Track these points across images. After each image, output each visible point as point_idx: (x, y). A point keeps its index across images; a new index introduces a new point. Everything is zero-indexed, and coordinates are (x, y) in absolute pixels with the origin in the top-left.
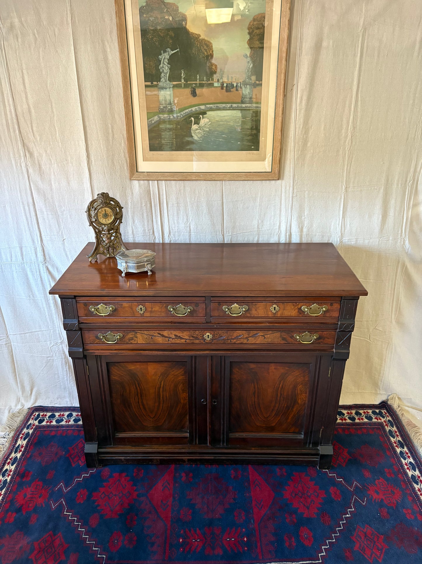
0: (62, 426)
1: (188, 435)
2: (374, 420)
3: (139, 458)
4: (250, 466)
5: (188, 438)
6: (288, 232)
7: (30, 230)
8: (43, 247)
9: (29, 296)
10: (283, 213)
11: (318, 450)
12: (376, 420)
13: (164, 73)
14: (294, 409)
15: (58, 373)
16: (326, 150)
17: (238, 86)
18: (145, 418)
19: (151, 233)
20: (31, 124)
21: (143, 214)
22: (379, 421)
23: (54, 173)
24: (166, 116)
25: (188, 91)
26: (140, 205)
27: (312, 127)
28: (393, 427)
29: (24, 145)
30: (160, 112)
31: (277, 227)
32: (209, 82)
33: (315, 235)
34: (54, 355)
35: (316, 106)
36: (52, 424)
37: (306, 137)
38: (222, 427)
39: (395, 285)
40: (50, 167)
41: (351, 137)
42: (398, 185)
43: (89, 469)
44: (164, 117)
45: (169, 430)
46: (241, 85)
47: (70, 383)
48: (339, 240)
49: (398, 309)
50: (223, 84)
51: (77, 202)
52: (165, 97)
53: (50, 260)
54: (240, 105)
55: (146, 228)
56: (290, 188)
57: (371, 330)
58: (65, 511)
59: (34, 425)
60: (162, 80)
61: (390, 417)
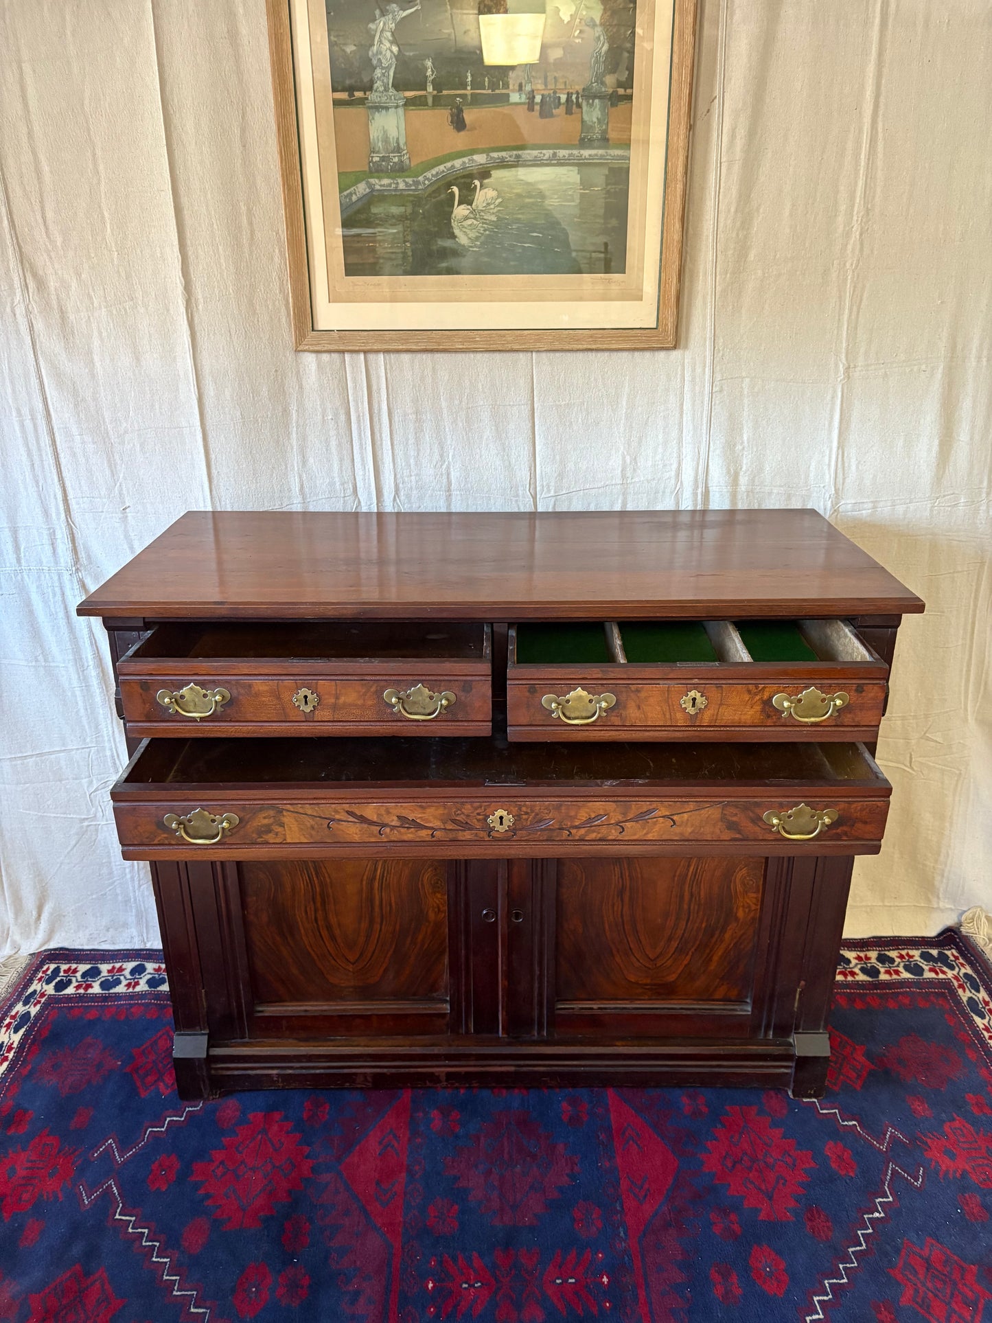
0: (117, 996)
1: (446, 1008)
2: (928, 975)
3: (318, 1071)
4: (611, 1090)
5: (448, 1018)
6: (700, 486)
7: (37, 482)
8: (71, 529)
9: (36, 657)
10: (687, 437)
11: (790, 1045)
12: (933, 975)
13: (383, 68)
14: (727, 936)
15: (110, 863)
16: (796, 271)
17: (573, 101)
18: (333, 962)
19: (349, 491)
20: (42, 202)
21: (327, 442)
22: (941, 976)
23: (100, 333)
24: (386, 181)
25: (444, 114)
26: (320, 417)
27: (761, 211)
28: (978, 991)
29: (22, 258)
30: (371, 172)
31: (673, 473)
32: (497, 91)
33: (770, 494)
34: (98, 814)
35: (770, 155)
36: (90, 991)
37: (746, 237)
38: (536, 985)
39: (973, 623)
40: (89, 317)
41: (861, 235)
42: (979, 358)
43: (186, 1103)
44: (381, 186)
45: (397, 995)
46: (580, 100)
47: (140, 886)
48: (829, 504)
49: (982, 688)
50: (534, 97)
51: (160, 408)
52: (385, 132)
53: (91, 563)
54: (575, 152)
55: (337, 479)
56: (704, 370)
57: (913, 742)
58: (118, 1211)
59: (43, 995)
60: (378, 88)
61: (967, 967)
